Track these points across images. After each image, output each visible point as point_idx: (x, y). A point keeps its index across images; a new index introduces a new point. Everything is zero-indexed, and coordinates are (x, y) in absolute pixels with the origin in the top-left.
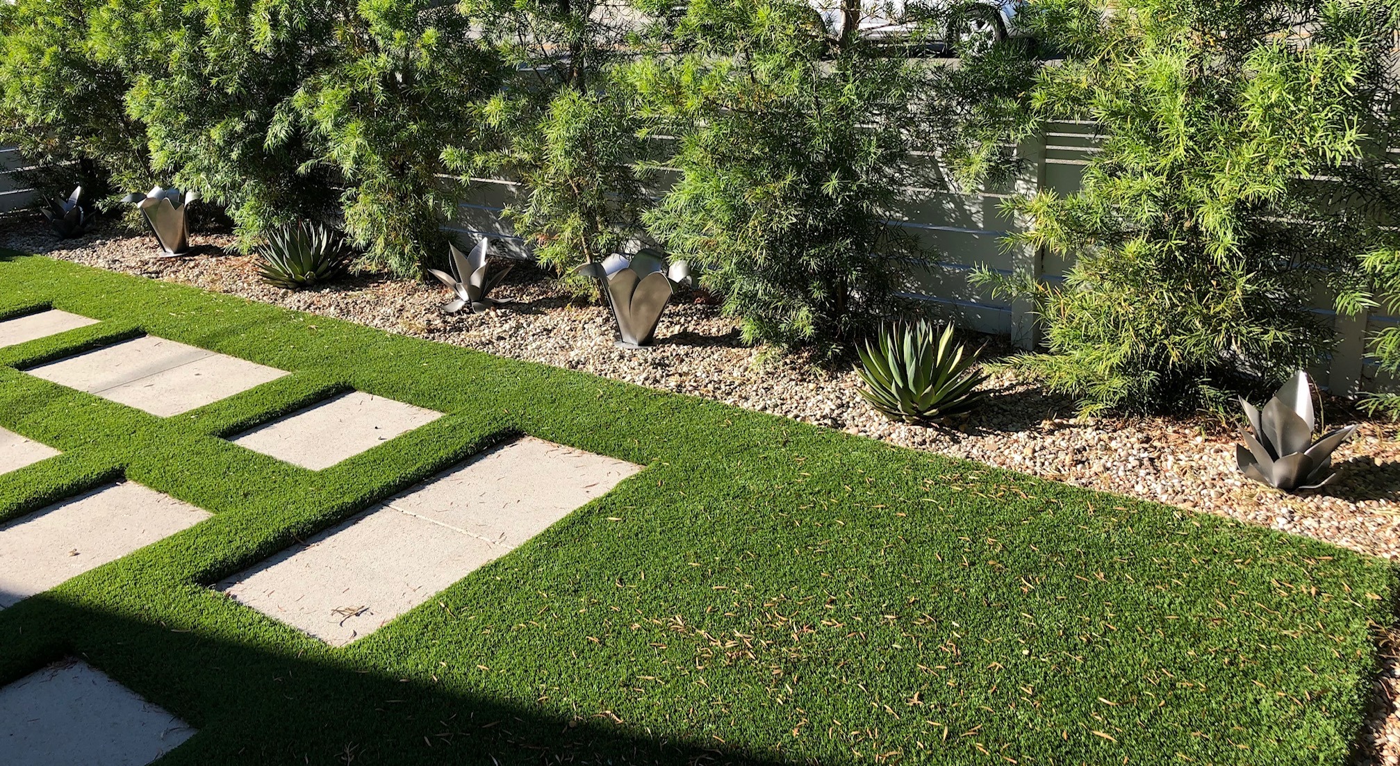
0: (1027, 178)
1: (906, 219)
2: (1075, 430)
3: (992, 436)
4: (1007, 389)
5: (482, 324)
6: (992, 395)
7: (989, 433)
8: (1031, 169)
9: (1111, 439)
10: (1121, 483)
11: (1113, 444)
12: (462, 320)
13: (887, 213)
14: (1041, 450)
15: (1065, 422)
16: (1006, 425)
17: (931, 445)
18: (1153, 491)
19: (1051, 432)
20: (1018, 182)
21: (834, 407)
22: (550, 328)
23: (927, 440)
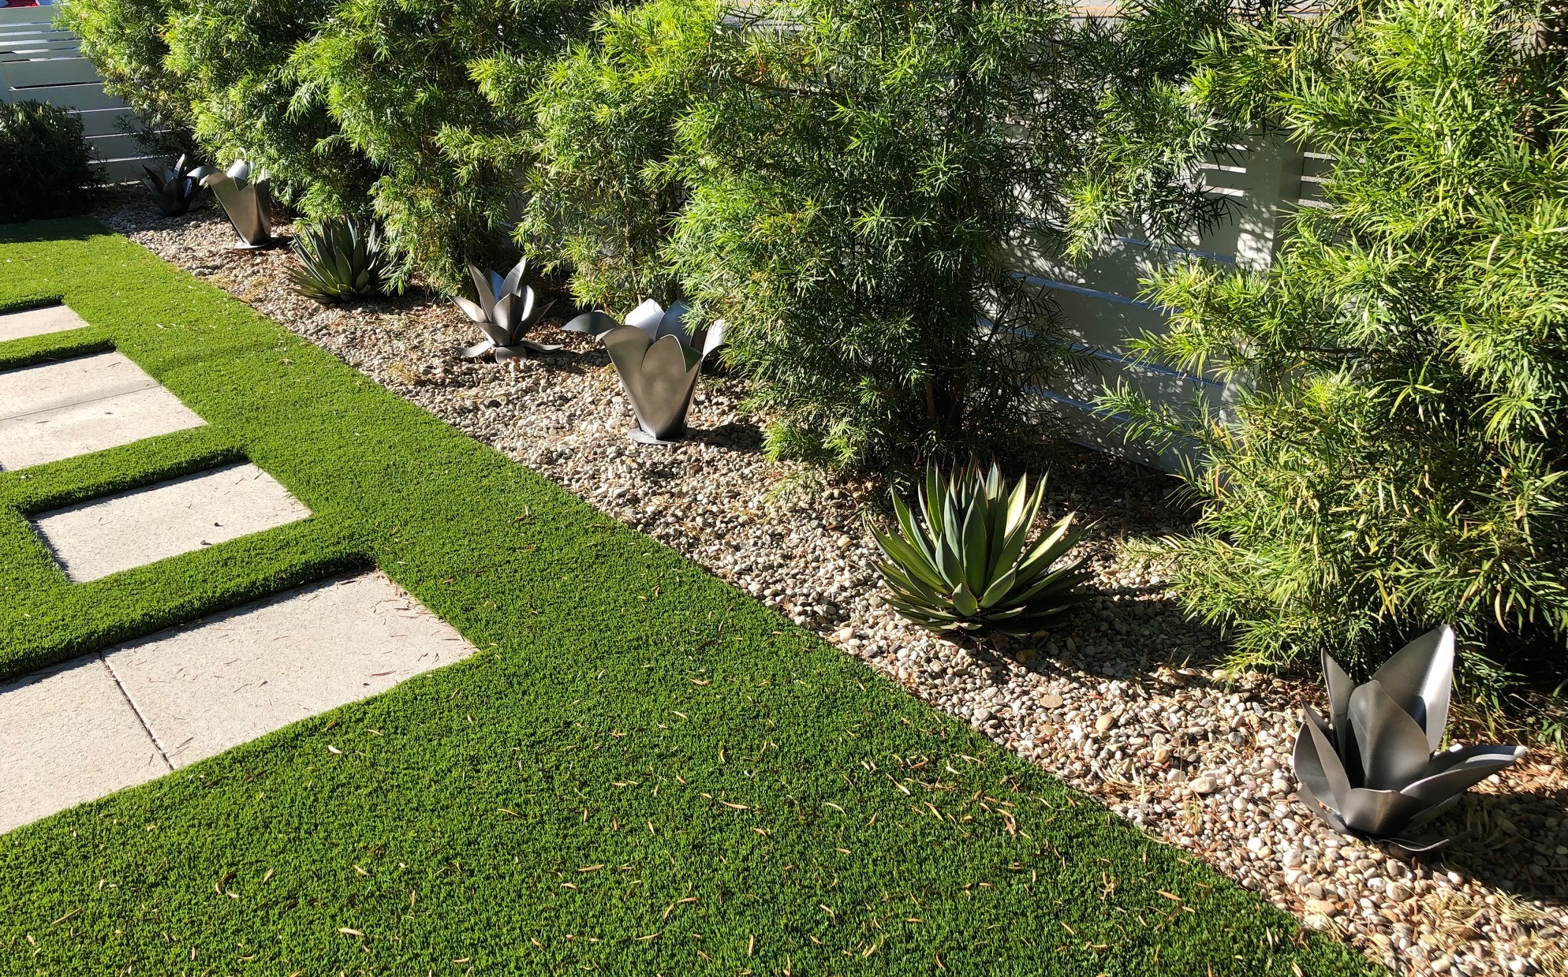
0: (1258, 231)
1: (1082, 281)
2: (1214, 693)
3: (1063, 680)
4: (1153, 590)
5: (495, 379)
6: (1116, 598)
7: (1061, 674)
8: (1266, 215)
9: (1264, 724)
10: (1230, 824)
11: (1262, 738)
12: (470, 371)
13: (1056, 270)
14: (1128, 723)
15: (1205, 674)
16: (1102, 661)
17: (951, 681)
18: (1278, 856)
19: (1167, 690)
20: (1245, 236)
21: (847, 584)
22: (570, 395)
23: (950, 671)
